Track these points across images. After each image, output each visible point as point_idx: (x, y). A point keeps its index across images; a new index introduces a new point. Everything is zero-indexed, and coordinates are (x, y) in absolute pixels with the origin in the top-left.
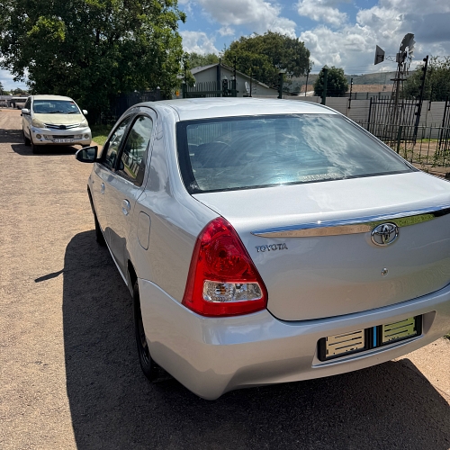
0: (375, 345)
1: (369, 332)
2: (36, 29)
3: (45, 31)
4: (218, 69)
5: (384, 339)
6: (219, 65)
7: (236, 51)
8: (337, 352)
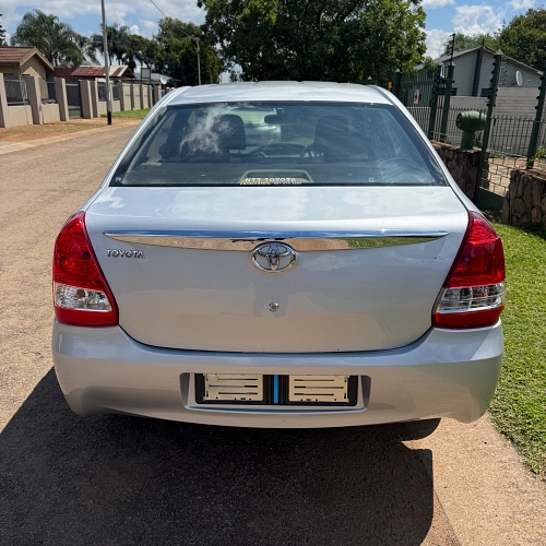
0: (276, 401)
1: (268, 379)
2: (247, 11)
3: (256, 14)
4: (479, 52)
5: (292, 398)
6: (481, 49)
7: (518, 31)
8: (221, 398)
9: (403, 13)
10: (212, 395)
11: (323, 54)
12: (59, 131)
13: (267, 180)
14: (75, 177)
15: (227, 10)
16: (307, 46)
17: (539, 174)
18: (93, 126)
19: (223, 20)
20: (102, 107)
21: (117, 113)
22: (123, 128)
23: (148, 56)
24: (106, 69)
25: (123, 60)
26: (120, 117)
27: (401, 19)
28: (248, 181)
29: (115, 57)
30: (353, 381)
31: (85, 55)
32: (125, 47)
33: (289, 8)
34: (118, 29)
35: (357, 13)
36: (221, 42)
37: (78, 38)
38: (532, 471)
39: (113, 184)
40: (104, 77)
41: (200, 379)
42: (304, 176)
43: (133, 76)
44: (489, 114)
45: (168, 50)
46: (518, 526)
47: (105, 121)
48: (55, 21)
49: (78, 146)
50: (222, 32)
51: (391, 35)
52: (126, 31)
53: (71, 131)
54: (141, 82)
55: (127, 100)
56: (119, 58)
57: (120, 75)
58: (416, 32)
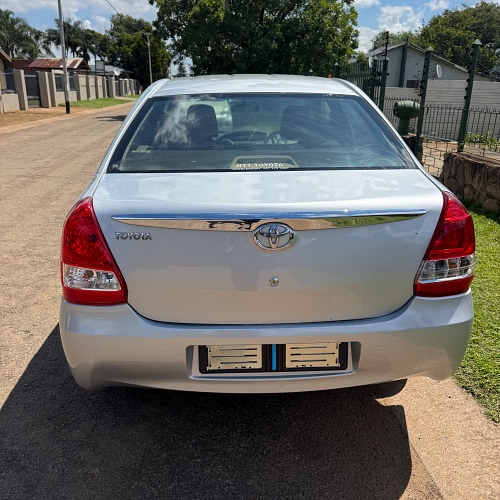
0: (274, 368)
1: (266, 349)
2: (197, 9)
3: (205, 11)
4: (404, 49)
5: (289, 365)
6: (406, 45)
7: (436, 28)
8: (223, 367)
9: (338, 12)
10: (214, 365)
11: (267, 48)
12: (21, 120)
13: (256, 166)
14: (41, 163)
15: (177, 7)
16: (252, 41)
17: (469, 157)
18: (52, 115)
19: (173, 16)
20: (60, 97)
21: (74, 102)
22: (82, 117)
23: (101, 49)
24: (63, 61)
25: (77, 53)
26: (77, 106)
27: (336, 18)
28: (239, 166)
29: (70, 50)
30: (343, 347)
31: (40, 48)
32: (80, 41)
33: (234, 7)
34: (72, 24)
35: (296, 12)
36: (172, 36)
37: (33, 31)
38: (493, 420)
39: (110, 170)
40: (61, 69)
41: (203, 350)
42: (290, 162)
43: (87, 68)
44: (422, 103)
45: (120, 44)
46: (487, 470)
47: (64, 110)
48: (11, 16)
49: (40, 133)
50: (173, 27)
51: (329, 32)
52: (80, 26)
53: (31, 120)
54: (96, 74)
55: (83, 91)
56: (74, 51)
57: (76, 67)
58: (350, 29)
